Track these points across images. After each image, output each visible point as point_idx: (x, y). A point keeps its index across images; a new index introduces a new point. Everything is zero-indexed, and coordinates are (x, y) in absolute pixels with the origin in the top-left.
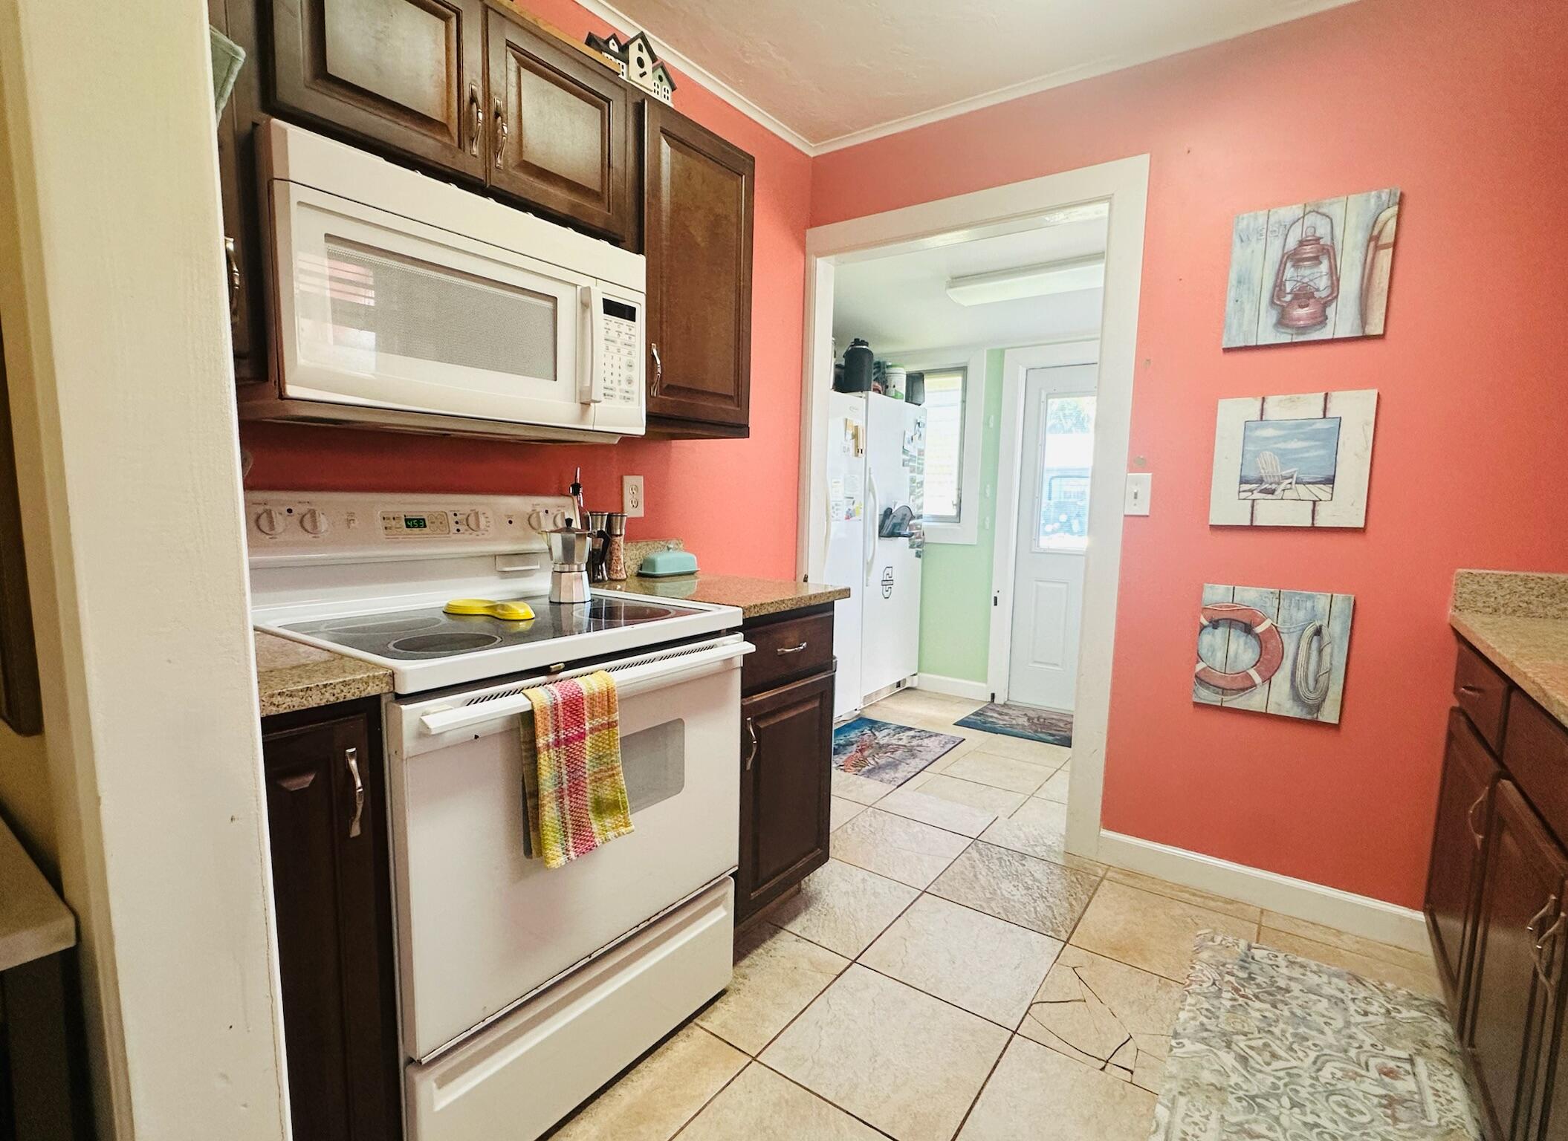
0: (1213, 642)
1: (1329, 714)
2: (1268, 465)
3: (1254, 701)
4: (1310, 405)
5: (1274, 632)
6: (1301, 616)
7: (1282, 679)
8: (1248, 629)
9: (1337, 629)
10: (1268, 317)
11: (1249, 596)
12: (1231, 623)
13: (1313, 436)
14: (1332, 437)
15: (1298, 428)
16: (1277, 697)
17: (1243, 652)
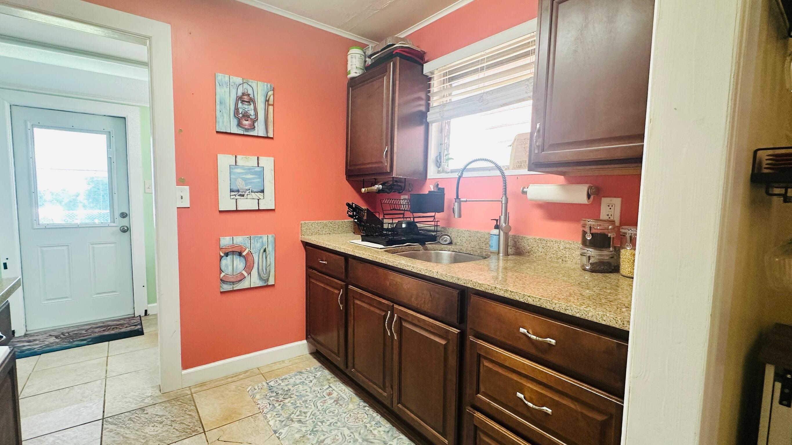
0: (226, 262)
1: (271, 282)
2: (240, 185)
3: (245, 284)
4: (252, 161)
5: (250, 253)
6: (258, 245)
7: (254, 272)
8: (240, 254)
9: (270, 249)
10: (234, 122)
11: (239, 240)
12: (233, 253)
13: (255, 173)
14: (261, 174)
15: (250, 170)
16: (254, 280)
17: (239, 264)
